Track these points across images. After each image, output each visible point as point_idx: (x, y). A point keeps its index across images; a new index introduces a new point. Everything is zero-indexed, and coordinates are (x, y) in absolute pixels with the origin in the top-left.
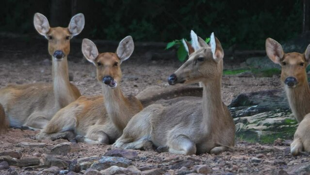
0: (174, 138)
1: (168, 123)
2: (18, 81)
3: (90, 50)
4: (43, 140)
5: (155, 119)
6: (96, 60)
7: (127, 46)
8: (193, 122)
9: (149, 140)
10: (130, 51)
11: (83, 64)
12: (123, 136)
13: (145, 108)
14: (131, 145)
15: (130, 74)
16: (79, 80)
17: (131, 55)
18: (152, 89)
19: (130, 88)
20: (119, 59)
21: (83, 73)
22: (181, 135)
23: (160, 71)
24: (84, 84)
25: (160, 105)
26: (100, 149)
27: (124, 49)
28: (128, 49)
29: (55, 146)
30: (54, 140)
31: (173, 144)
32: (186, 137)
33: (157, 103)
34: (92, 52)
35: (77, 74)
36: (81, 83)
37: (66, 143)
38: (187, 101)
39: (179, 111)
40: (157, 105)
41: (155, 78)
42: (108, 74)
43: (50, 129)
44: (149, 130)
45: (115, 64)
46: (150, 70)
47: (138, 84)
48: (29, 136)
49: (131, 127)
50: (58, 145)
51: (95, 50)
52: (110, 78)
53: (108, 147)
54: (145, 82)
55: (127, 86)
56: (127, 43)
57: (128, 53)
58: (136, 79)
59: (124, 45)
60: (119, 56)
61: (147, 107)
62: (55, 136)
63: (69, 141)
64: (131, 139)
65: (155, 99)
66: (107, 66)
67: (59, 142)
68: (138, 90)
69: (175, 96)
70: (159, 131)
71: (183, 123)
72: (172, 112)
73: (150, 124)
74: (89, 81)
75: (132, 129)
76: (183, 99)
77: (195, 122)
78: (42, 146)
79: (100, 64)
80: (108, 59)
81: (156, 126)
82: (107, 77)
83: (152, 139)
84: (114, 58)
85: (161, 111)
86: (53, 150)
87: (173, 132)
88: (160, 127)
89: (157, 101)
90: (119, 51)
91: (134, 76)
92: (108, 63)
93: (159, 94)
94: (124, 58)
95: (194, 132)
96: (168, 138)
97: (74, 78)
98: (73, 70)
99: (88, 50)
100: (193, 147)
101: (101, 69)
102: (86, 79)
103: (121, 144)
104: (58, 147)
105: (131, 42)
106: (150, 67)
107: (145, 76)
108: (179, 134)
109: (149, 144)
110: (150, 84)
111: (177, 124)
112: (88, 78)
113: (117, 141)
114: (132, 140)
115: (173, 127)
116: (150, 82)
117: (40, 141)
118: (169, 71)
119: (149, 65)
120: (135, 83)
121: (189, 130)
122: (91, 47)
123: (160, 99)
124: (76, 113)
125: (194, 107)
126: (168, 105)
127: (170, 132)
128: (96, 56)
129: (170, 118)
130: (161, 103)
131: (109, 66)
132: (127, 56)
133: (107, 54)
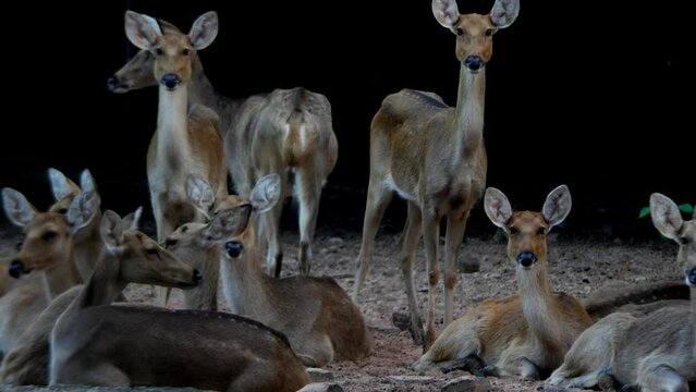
0: (650, 371)
1: (641, 344)
2: (386, 271)
3: (498, 206)
4: (427, 372)
5: (619, 337)
6: (508, 222)
7: (560, 201)
8: (682, 344)
9: (610, 373)
10: (565, 210)
11: (496, 243)
12: (563, 365)
13: (602, 320)
14: (576, 381)
15: (576, 261)
16: (490, 271)
17: (566, 216)
18: (613, 286)
19: (575, 284)
20: (547, 222)
21: (497, 258)
22: (662, 365)
23: (628, 257)
24: (498, 278)
25: (628, 315)
26: (525, 387)
27: (555, 207)
28: (562, 207)
29: (449, 383)
30: (446, 372)
31: (649, 381)
32: (671, 369)
33: (622, 311)
34: (501, 209)
35: (487, 260)
36: (492, 275)
37: (466, 377)
38: (672, 309)
39: (659, 325)
40: (623, 314)
41: (618, 268)
42: (527, 247)
43: (437, 356)
44: (609, 355)
45: (540, 231)
46: (610, 254)
47: (590, 279)
48: (404, 365)
49: (577, 351)
50: (453, 381)
51: (507, 206)
52: (530, 256)
53: (538, 384)
54: (603, 274)
55: (571, 281)
56: (560, 196)
57: (561, 213)
58: (587, 270)
59: (555, 201)
60: (547, 217)
61: (607, 317)
62: (446, 365)
63: (472, 374)
64: (577, 371)
65: (619, 303)
66: (525, 234)
67: (455, 376)
68: (589, 288)
69: (655, 298)
70: (624, 359)
71: (664, 346)
72: (647, 326)
73: (610, 345)
74: (506, 271)
75: (579, 356)
76: (666, 305)
77: (685, 346)
78: (426, 383)
79: (515, 231)
80: (528, 223)
81: (621, 349)
82: (527, 253)
83: (614, 372)
84: (538, 221)
85: (629, 323)
86: (445, 388)
87: (648, 361)
88: (625, 352)
89: (622, 308)
90: (546, 209)
91: (583, 265)
92: (527, 229)
93: (626, 294)
94: (555, 221)
95: (684, 362)
96: (639, 372)
97: (481, 267)
98: (480, 253)
99: (494, 206)
100: (683, 386)
101: (515, 239)
102: (501, 269)
103: (560, 379)
104: (453, 384)
105: (567, 195)
106: (610, 249)
107: (601, 264)
108: (658, 363)
109: (607, 379)
110: (610, 278)
111: (656, 347)
112: (505, 266)
113: (553, 374)
114: (579, 374)
115: (648, 353)
116: (611, 274)
117: (422, 374)
118: (642, 255)
119: (608, 246)
120: (585, 276)
121: (676, 359)
122: (500, 201)
123: (627, 303)
124: (479, 332)
125: (683, 319)
126: (641, 316)
127: (642, 361)
128: (508, 217)
129: (644, 337)
130: (628, 310)
131: (530, 234)
132: (560, 218)
133: (527, 214)
